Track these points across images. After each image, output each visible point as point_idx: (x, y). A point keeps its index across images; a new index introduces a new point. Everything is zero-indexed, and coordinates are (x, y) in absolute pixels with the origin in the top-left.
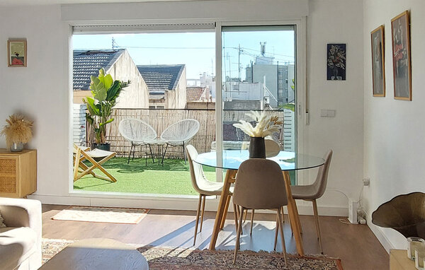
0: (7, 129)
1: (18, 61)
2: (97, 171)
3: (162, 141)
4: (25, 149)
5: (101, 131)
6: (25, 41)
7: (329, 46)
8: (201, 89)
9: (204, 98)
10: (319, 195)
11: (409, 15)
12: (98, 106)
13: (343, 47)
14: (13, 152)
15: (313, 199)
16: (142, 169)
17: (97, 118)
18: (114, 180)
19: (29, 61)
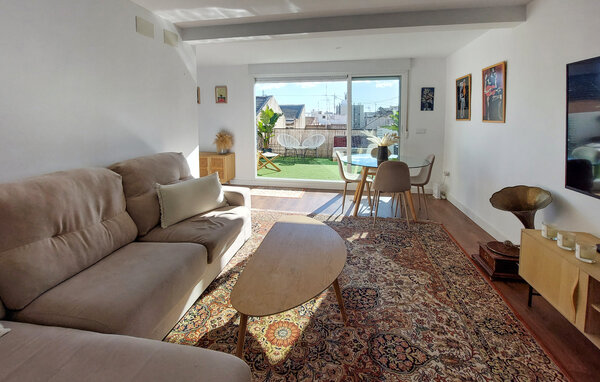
0: (217, 141)
1: (222, 99)
2: (269, 166)
3: (303, 147)
4: (228, 153)
5: (266, 141)
6: (226, 87)
7: (423, 89)
8: (313, 118)
9: (314, 123)
10: (426, 183)
11: (505, 64)
12: (265, 127)
13: (432, 90)
14: (221, 154)
15: (422, 185)
16: (293, 163)
17: (263, 134)
18: (279, 171)
19: (229, 99)
